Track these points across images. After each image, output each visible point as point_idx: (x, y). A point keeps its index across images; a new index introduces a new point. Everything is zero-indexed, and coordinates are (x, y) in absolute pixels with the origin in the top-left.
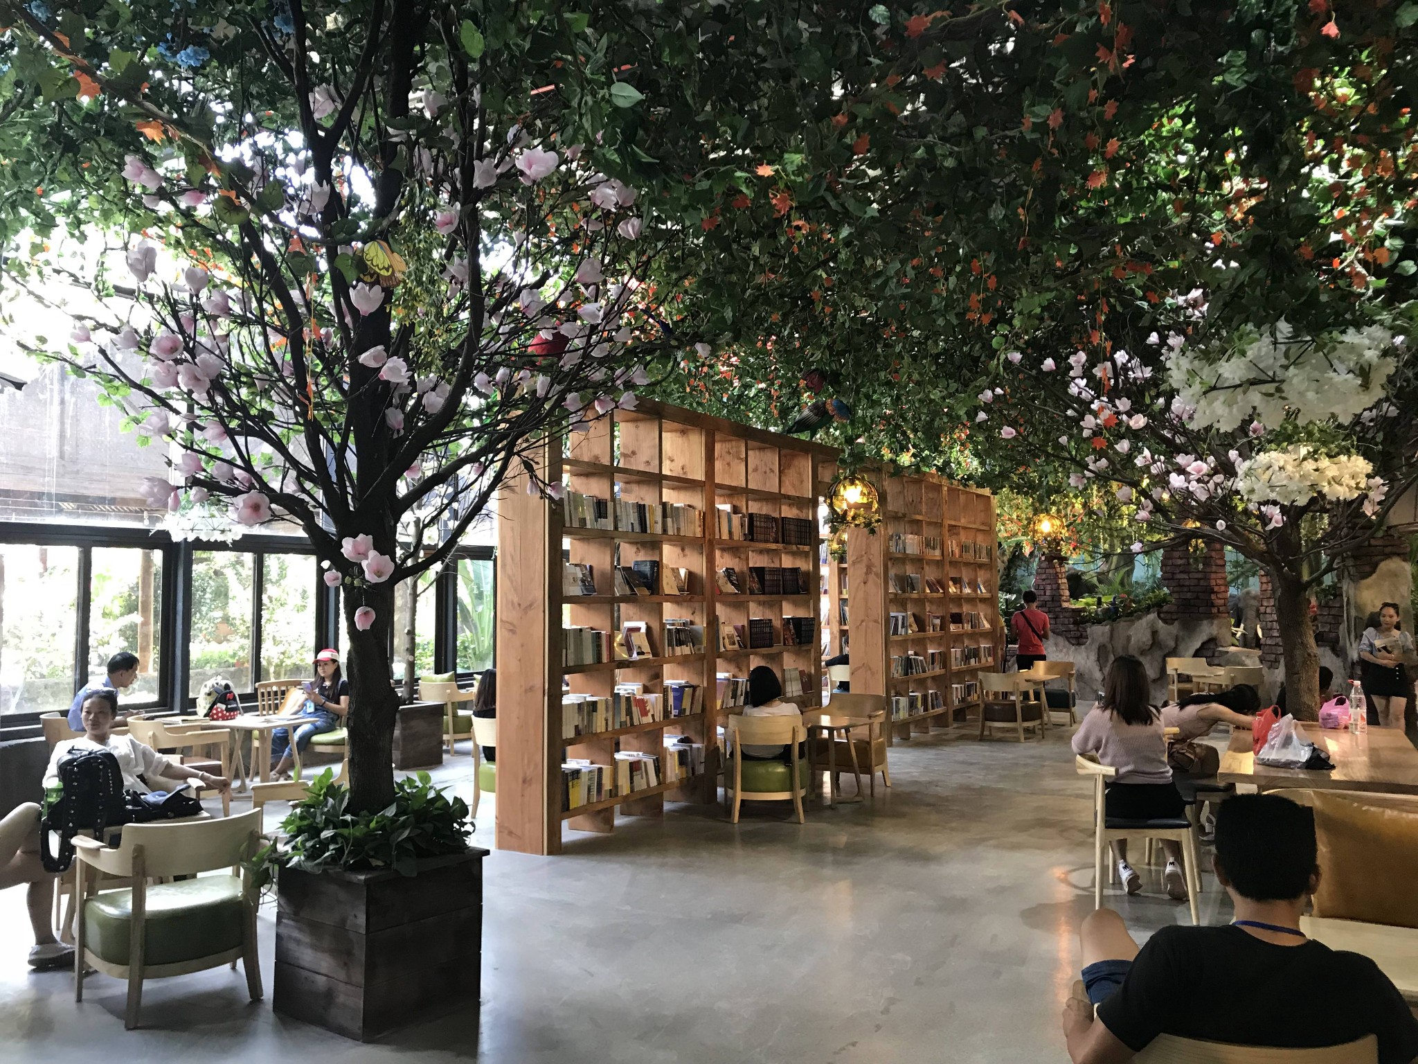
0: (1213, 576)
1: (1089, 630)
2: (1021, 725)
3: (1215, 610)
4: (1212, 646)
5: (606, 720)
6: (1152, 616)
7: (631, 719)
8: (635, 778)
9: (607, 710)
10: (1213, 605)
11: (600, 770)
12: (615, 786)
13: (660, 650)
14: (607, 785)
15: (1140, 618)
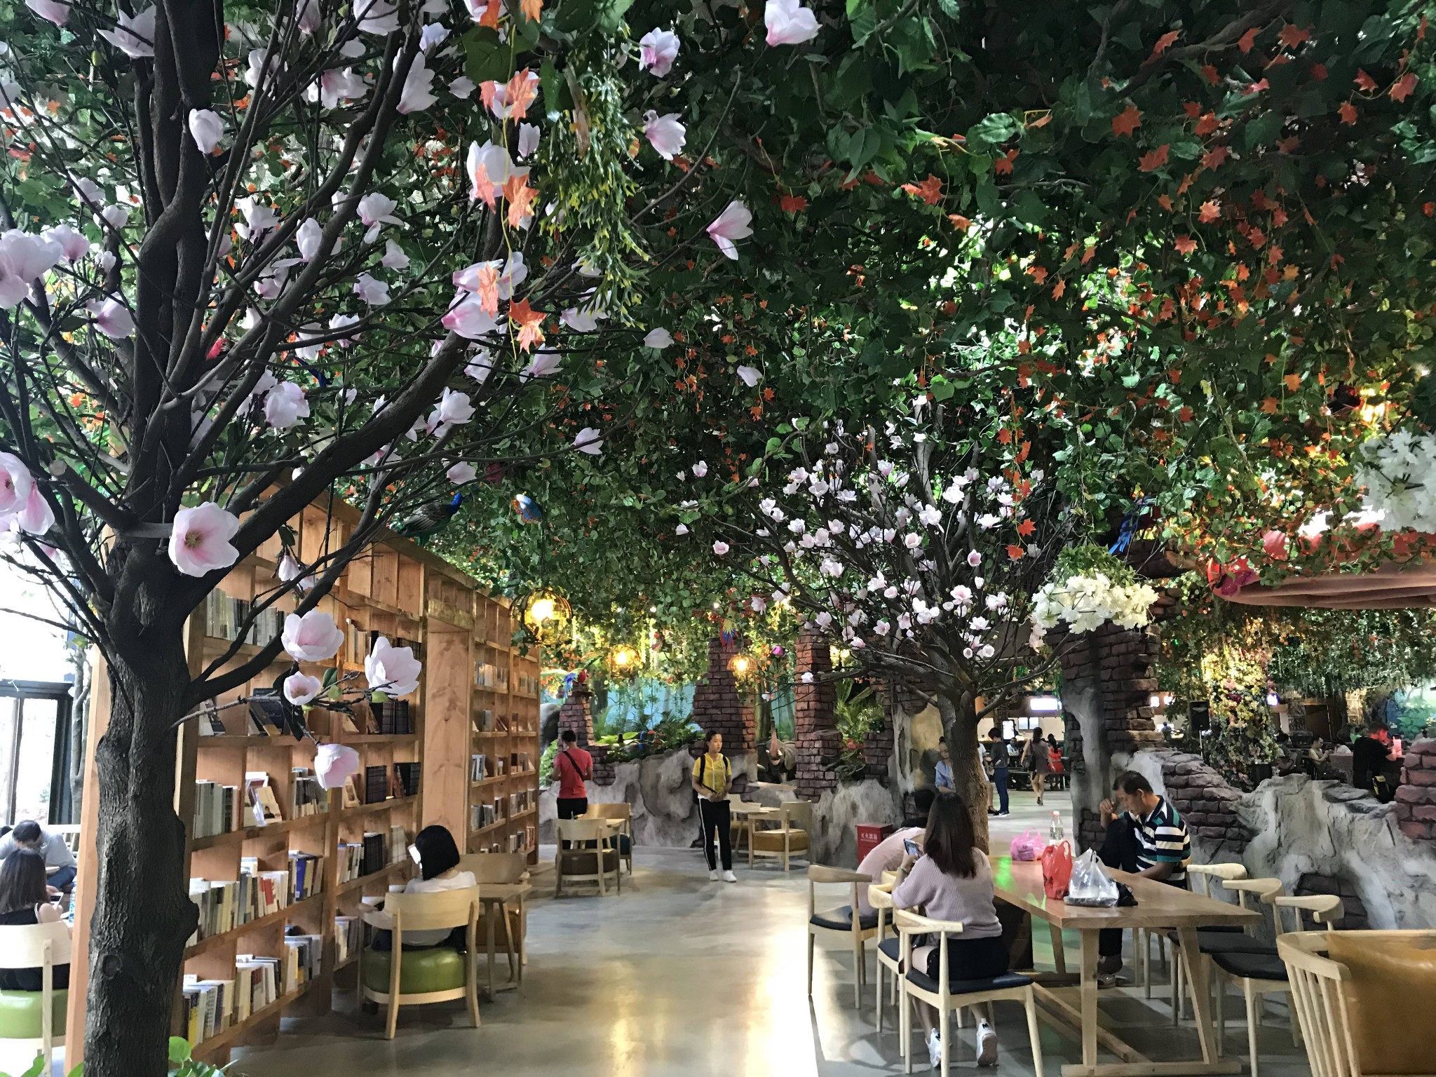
0: (745, 711)
1: (616, 769)
2: (601, 876)
3: (745, 745)
4: (742, 782)
5: (233, 914)
6: (683, 753)
7: (256, 909)
8: (256, 993)
9: (234, 900)
10: (744, 741)
11: (221, 987)
12: (236, 1009)
13: (288, 810)
14: (227, 1011)
15: (670, 755)
